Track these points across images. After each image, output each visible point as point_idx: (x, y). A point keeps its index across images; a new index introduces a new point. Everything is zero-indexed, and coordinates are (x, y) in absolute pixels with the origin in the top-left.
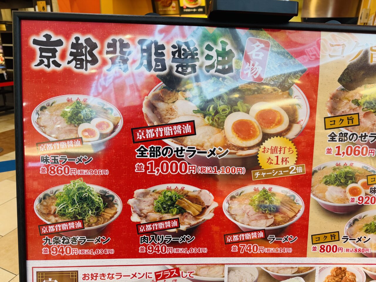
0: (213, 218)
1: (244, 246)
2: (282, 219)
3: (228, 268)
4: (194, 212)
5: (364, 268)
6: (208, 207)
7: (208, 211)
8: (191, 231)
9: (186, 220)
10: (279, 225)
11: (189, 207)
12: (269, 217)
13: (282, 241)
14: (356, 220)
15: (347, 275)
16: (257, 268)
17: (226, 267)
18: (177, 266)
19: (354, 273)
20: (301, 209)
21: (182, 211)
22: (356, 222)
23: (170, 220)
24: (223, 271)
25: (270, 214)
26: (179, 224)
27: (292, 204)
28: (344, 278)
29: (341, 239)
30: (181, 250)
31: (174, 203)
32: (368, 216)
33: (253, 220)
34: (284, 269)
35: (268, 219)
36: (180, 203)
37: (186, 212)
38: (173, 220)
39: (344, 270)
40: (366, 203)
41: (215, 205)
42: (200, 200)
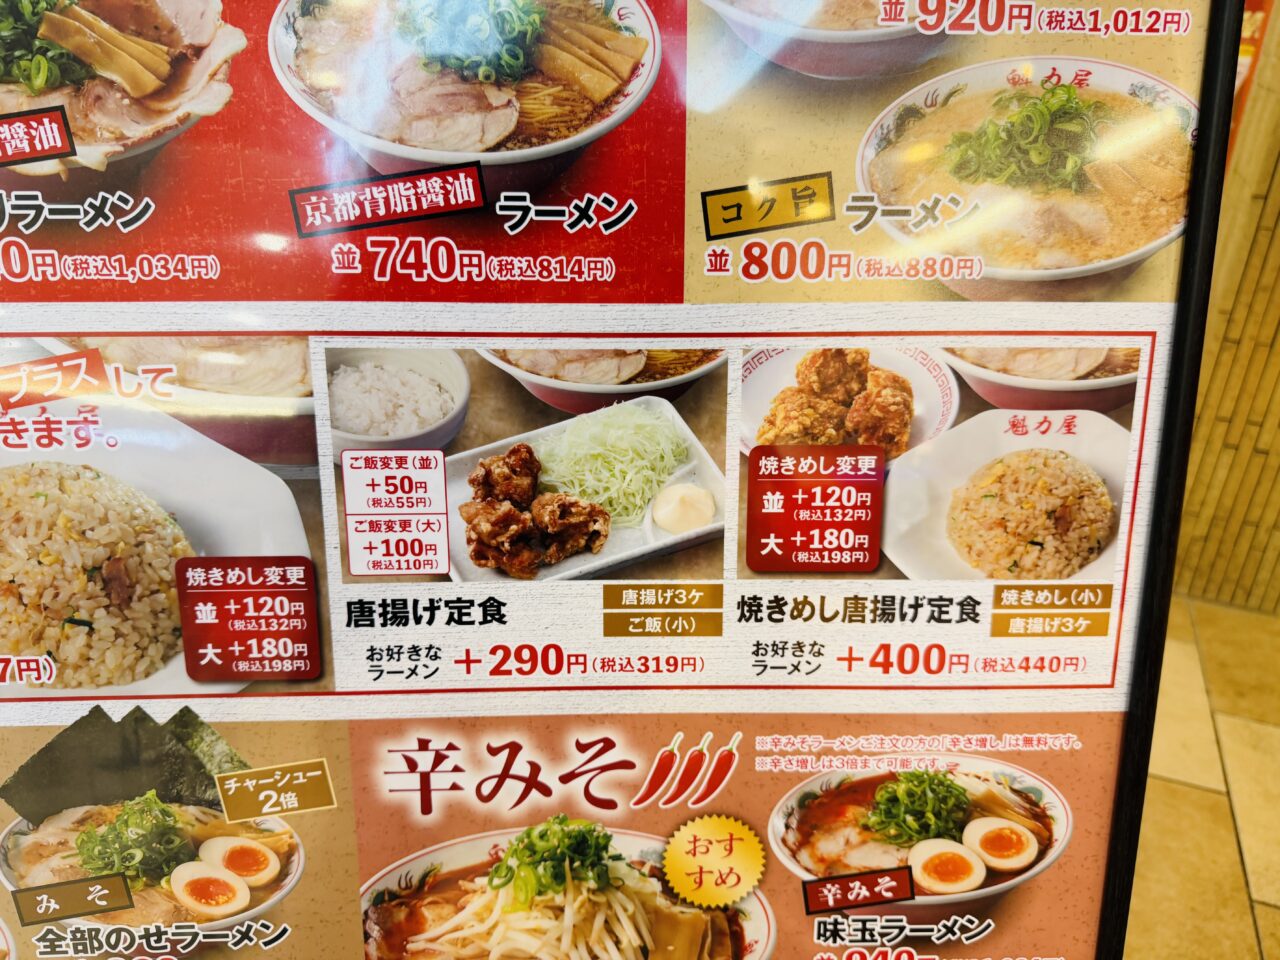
0: (229, 105)
1: (390, 245)
2: (556, 110)
3: (328, 351)
4: (134, 80)
5: (952, 351)
6: (198, 51)
7: (200, 71)
8: (126, 173)
9: (98, 118)
10: (543, 139)
11: (108, 54)
12: (496, 97)
13: (567, 220)
14: (910, 114)
15: (870, 385)
16: (461, 353)
17: (318, 347)
18: (91, 343)
19: (901, 374)
20: (647, 59)
21: (74, 72)
22: (913, 126)
23: (24, 116)
24: (306, 367)
25: (499, 84)
26: (67, 132)
27: (602, 33)
28: (858, 400)
29: (841, 210)
30: (97, 267)
31: (31, 32)
32: (967, 94)
33: (419, 118)
34: (582, 357)
35: (489, 108)
36: (60, 30)
37: (94, 77)
38: (36, 115)
39: (856, 364)
40: (957, 24)
41: (231, 42)
42: (156, 16)
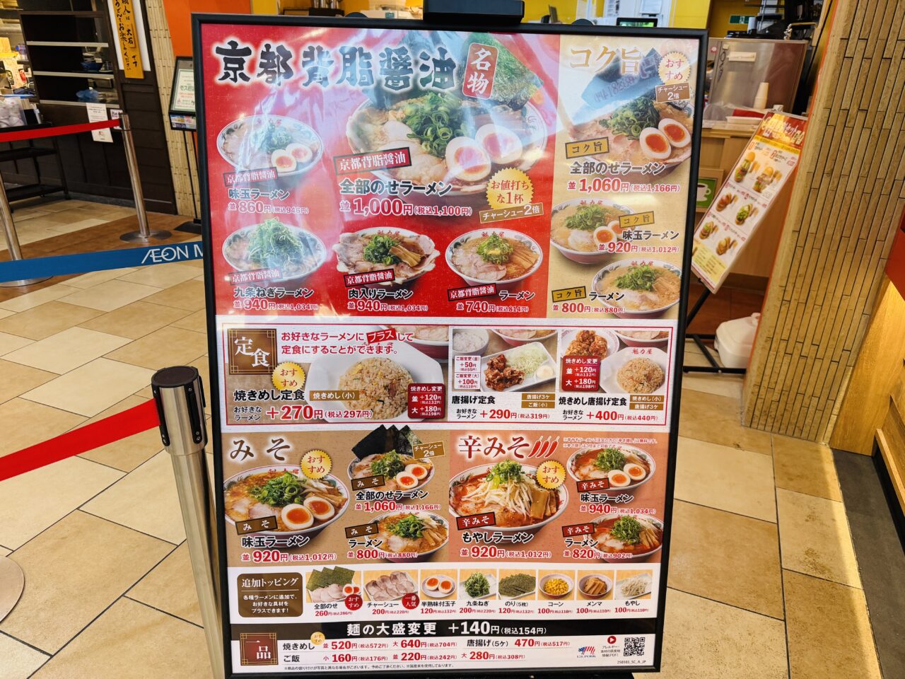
0: (434, 269)
1: (472, 303)
2: (515, 271)
3: (454, 330)
4: (411, 263)
5: (617, 331)
6: (428, 256)
7: (428, 260)
8: (408, 284)
9: (402, 272)
10: (512, 278)
11: (405, 256)
12: (501, 268)
13: (517, 297)
14: (606, 272)
15: (596, 340)
16: (487, 330)
17: (451, 329)
18: (393, 327)
19: (604, 337)
20: (539, 259)
21: (397, 261)
22: (607, 275)
23: (383, 271)
24: (447, 334)
25: (502, 265)
26: (394, 276)
27: (528, 253)
28: (592, 344)
29: (588, 295)
30: (396, 307)
31: (388, 251)
32: (621, 267)
33: (481, 272)
34: (519, 331)
35: (499, 270)
36: (395, 251)
37: (402, 262)
38: (386, 271)
39: (592, 335)
40: (618, 250)
41: (437, 253)
42: (418, 247)
